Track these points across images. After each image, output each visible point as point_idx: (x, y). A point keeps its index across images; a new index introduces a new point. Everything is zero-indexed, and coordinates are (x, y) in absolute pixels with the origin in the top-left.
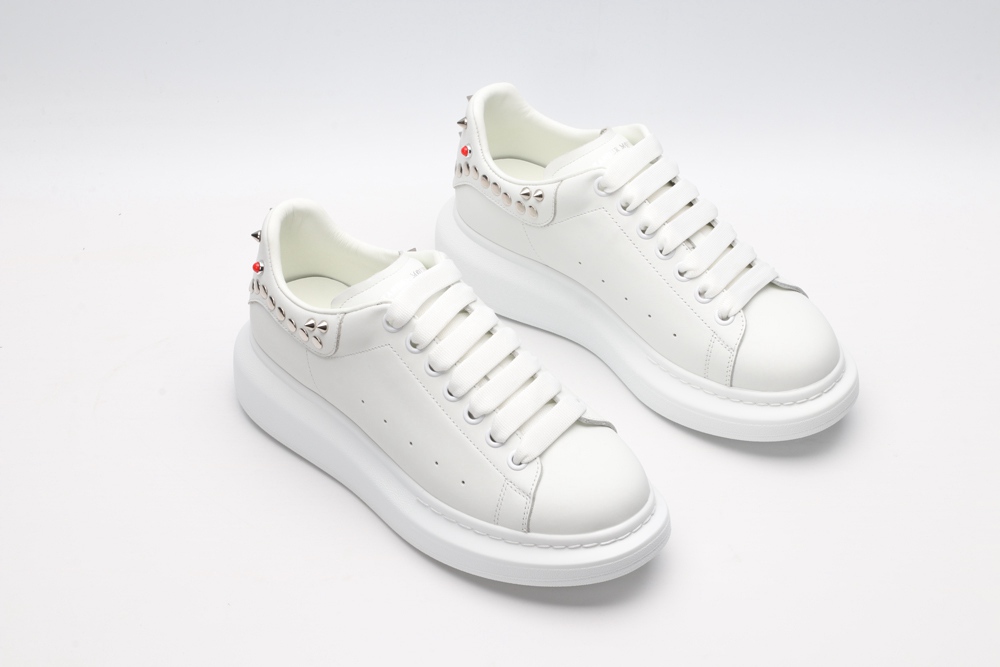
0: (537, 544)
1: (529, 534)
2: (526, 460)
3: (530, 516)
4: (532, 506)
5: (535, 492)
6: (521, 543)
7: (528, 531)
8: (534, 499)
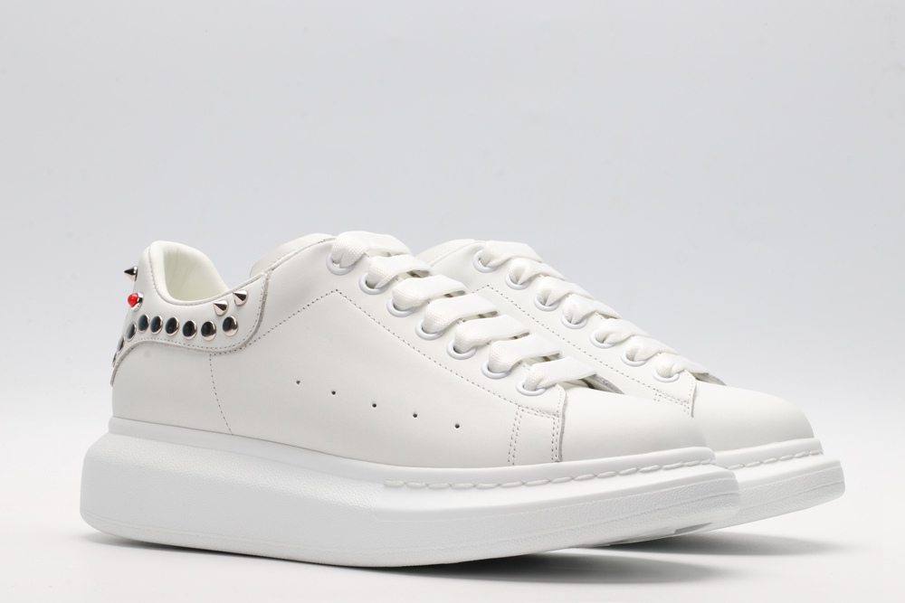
0: (572, 476)
1: (561, 463)
2: (544, 383)
3: (561, 437)
4: (563, 424)
5: (564, 409)
6: (549, 479)
7: (560, 459)
8: (564, 416)
